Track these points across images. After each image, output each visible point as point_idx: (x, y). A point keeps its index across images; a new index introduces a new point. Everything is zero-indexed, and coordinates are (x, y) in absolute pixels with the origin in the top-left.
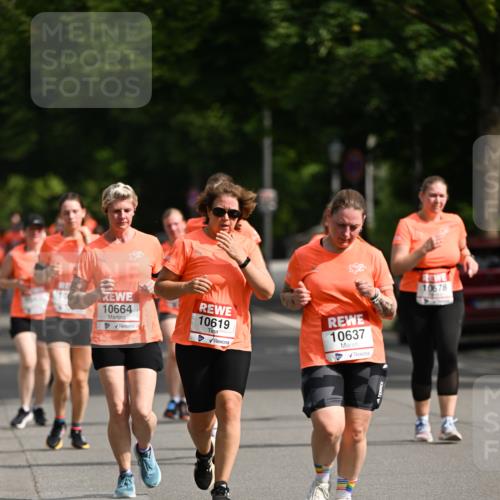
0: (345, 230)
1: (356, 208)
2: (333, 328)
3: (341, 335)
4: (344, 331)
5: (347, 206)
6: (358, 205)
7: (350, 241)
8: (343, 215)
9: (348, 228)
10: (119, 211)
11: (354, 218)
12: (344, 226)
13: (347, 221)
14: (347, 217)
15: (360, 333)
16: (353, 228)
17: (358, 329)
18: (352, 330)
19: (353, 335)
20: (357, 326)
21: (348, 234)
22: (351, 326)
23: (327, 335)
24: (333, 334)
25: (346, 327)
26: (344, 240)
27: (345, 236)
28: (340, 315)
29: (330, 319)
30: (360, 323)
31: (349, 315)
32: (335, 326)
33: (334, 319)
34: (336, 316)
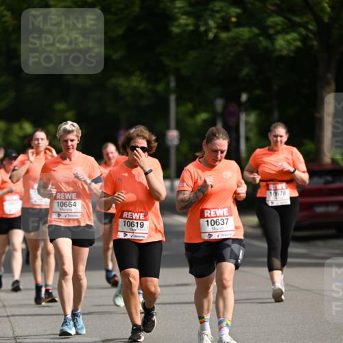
0: (217, 154)
1: (224, 139)
2: (208, 217)
3: (213, 222)
4: (215, 219)
5: (218, 138)
6: (225, 137)
7: (220, 161)
8: (216, 144)
9: (220, 152)
11: (223, 146)
12: (216, 151)
13: (219, 148)
14: (218, 145)
15: (225, 221)
16: (222, 152)
17: (224, 218)
18: (220, 219)
19: (221, 222)
20: (224, 216)
21: (219, 156)
22: (220, 216)
23: (203, 221)
24: (207, 221)
25: (216, 217)
26: (217, 161)
27: (217, 158)
28: (213, 209)
29: (206, 211)
30: (225, 214)
31: (218, 209)
32: (209, 216)
33: (208, 211)
34: (209, 209)
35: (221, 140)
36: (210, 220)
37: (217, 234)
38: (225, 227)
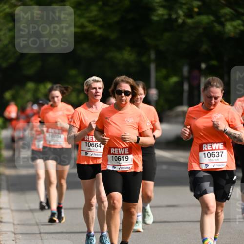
0: (212, 100)
1: (217, 87)
2: (205, 151)
3: (209, 154)
5: (212, 86)
6: (218, 86)
7: (215, 105)
8: (210, 91)
9: (213, 99)
10: (95, 88)
11: (216, 93)
12: (211, 97)
13: (212, 94)
14: (212, 92)
15: (220, 154)
16: (216, 98)
17: (219, 151)
18: (215, 151)
19: (216, 154)
20: (219, 149)
21: (213, 102)
22: (215, 150)
23: (201, 154)
24: (205, 154)
25: (212, 150)
26: (211, 105)
27: (212, 103)
28: (209, 143)
29: (204, 146)
30: (220, 148)
31: (214, 143)
32: (206, 149)
33: (206, 145)
34: (207, 144)
35: (215, 88)
36: (207, 152)
37: (213, 164)
38: (220, 159)
